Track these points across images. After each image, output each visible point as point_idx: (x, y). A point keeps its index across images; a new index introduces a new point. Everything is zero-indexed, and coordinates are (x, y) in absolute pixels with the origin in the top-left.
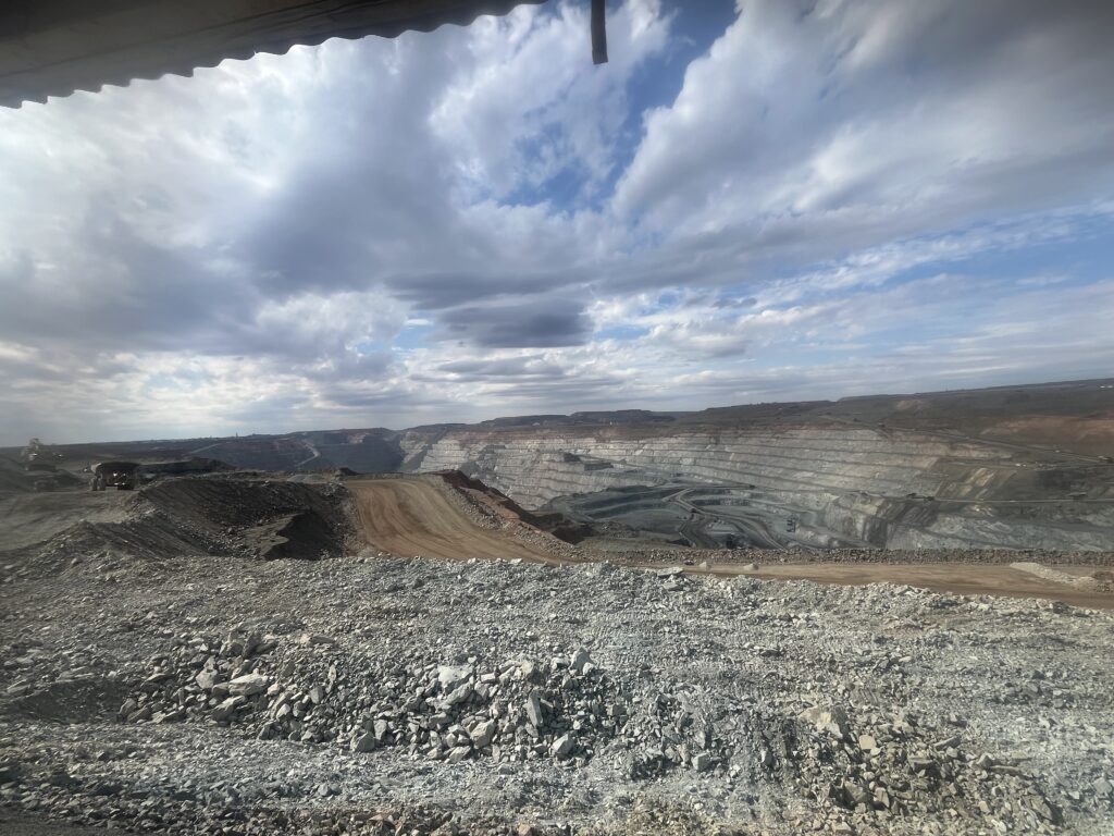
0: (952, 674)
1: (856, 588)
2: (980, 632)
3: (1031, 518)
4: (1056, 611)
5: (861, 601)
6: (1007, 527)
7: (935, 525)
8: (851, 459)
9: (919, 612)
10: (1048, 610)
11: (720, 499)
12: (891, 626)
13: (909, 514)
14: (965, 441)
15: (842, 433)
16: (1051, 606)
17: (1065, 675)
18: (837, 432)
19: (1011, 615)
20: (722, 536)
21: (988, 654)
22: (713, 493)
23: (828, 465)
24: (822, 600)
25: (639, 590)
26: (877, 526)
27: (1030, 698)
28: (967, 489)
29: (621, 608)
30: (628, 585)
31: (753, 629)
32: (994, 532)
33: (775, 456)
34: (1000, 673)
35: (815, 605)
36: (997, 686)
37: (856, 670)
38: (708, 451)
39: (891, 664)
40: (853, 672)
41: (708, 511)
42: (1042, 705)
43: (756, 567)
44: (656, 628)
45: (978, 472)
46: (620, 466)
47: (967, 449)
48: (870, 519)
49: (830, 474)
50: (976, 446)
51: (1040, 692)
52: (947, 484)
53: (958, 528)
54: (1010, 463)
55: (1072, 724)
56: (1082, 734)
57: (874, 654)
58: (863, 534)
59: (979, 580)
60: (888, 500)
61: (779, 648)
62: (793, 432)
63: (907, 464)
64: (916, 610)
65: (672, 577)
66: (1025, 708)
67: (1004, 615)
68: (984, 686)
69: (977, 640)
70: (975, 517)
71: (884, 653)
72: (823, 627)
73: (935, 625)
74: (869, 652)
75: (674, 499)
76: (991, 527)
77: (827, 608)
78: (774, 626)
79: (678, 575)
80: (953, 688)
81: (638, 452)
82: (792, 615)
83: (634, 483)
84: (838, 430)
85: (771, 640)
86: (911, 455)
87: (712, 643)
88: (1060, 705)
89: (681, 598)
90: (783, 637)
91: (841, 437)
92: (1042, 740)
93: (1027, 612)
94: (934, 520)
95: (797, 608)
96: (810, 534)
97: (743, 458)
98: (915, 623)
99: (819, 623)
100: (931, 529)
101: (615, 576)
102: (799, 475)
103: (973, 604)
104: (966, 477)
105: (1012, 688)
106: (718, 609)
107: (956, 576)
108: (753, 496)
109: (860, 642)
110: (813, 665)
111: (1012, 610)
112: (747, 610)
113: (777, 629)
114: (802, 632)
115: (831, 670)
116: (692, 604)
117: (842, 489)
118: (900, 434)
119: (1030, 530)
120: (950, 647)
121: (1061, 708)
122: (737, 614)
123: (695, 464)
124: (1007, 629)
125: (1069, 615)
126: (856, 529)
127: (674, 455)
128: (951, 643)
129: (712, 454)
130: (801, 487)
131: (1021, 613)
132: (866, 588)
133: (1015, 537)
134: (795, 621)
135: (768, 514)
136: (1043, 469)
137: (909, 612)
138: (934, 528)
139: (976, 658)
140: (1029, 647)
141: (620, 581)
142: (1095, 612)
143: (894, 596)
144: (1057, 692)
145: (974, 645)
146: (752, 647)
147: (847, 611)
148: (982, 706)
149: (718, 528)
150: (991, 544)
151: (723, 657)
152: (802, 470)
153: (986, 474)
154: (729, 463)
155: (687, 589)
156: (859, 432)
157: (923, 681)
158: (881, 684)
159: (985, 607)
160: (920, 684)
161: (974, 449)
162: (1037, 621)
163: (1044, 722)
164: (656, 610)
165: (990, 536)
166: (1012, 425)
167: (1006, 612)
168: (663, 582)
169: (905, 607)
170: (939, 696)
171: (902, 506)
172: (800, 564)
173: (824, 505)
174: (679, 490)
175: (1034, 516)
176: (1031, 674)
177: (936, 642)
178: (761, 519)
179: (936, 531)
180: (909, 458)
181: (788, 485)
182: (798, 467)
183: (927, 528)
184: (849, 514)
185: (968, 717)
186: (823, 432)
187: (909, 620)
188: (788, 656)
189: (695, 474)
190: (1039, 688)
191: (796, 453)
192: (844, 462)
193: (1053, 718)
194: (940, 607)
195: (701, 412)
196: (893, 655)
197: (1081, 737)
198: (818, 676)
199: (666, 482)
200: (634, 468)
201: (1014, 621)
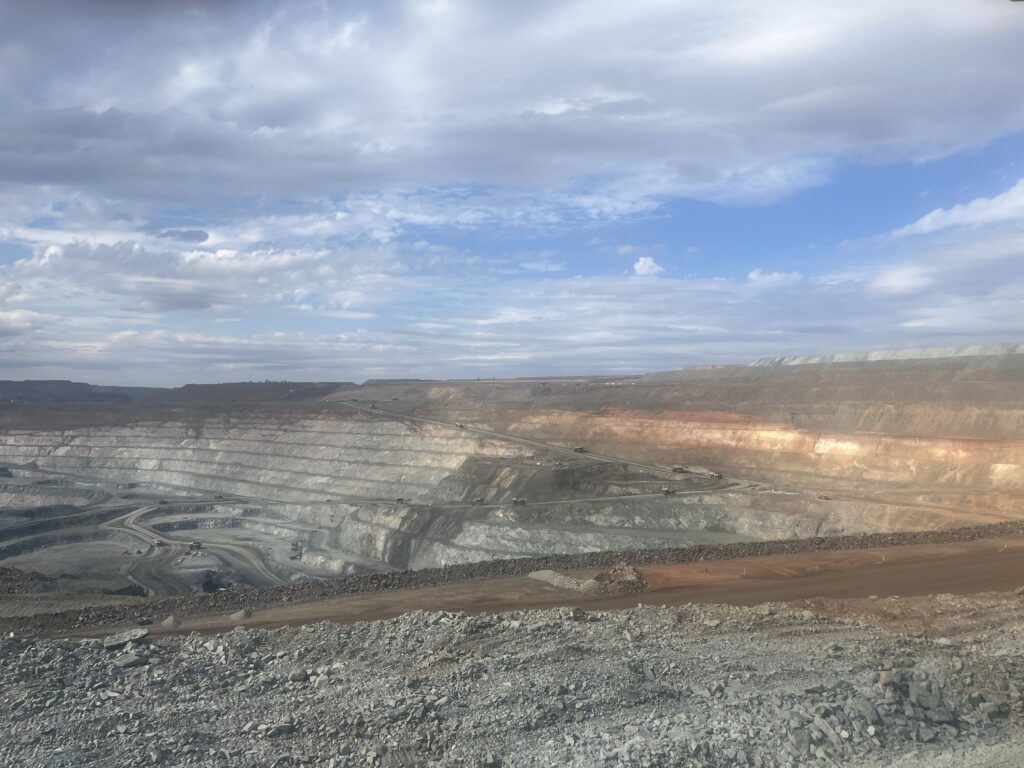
0: (487, 707)
1: (386, 622)
2: (512, 654)
3: (547, 522)
4: (576, 619)
5: (392, 638)
6: (526, 533)
7: (460, 536)
8: (375, 458)
9: (454, 641)
10: (569, 618)
11: (198, 521)
12: (425, 664)
13: (435, 526)
14: (493, 438)
15: (366, 424)
16: (572, 614)
17: (584, 684)
18: (361, 424)
19: (539, 629)
20: (195, 575)
21: (520, 678)
22: (187, 511)
23: (347, 467)
24: (346, 644)
25: (71, 674)
26: (400, 543)
27: (557, 717)
28: (493, 492)
29: (40, 709)
30: (51, 668)
31: (256, 702)
32: (514, 540)
33: (280, 456)
34: (530, 696)
35: (338, 653)
36: (529, 711)
37: (388, 728)
38: (182, 448)
39: (427, 710)
40: (384, 731)
41: (177, 538)
42: (567, 722)
43: (248, 614)
44: (104, 730)
45: (503, 473)
46: (27, 473)
47: (495, 446)
48: (393, 534)
49: (349, 479)
50: (503, 443)
51: (565, 708)
52: (475, 487)
53: (482, 537)
54: (532, 462)
55: (592, 735)
56: (600, 744)
57: (409, 702)
58: (384, 553)
59: (502, 596)
60: (413, 509)
61: (292, 720)
62: (307, 423)
63: (436, 464)
64: (451, 639)
65: (129, 646)
66: (553, 729)
67: (533, 631)
68: (518, 714)
69: (510, 663)
70: (498, 524)
71: (420, 698)
72: (349, 681)
73: (469, 655)
74: (402, 701)
75: (122, 524)
76: (512, 533)
77: (353, 654)
78: (285, 691)
79: (138, 642)
80: (489, 724)
81: (62, 451)
82: (309, 672)
83: (52, 501)
84: (364, 421)
85: (281, 713)
86: (440, 453)
87: (196, 735)
88: (581, 718)
89: (145, 676)
90: (298, 704)
91: (365, 431)
92: (568, 760)
93: (552, 624)
94: (459, 530)
95: (315, 661)
96: (320, 559)
97: (235, 458)
98: (450, 656)
99: (343, 676)
100: (456, 541)
101: (26, 658)
102: (310, 482)
103: (505, 623)
104: (493, 477)
105: (541, 710)
106: (203, 683)
107: (480, 594)
108: (246, 512)
109: (392, 691)
110: (337, 733)
111: (540, 624)
112: (248, 676)
113: (289, 695)
114: (322, 692)
115: (358, 735)
116: (163, 682)
117: (363, 498)
118: (430, 427)
119: (545, 534)
120: (485, 677)
121: (582, 721)
122: (233, 684)
123: (160, 468)
124: (536, 646)
125: (585, 621)
126: (376, 549)
127: (126, 454)
128: (486, 671)
129: (190, 452)
130: (312, 497)
131: (547, 626)
132: (398, 621)
133: (533, 543)
134: (312, 679)
135: (267, 538)
136: (558, 468)
137: (444, 644)
138: (460, 540)
139: (509, 684)
140: (555, 661)
141: (35, 664)
142: (605, 614)
143: (428, 626)
144: (579, 705)
145: (507, 669)
146: (255, 727)
147: (375, 654)
148: (515, 737)
149: (193, 564)
150: (511, 553)
151: (212, 752)
152: (314, 475)
153: (511, 474)
154: (215, 467)
155: (154, 660)
156: (385, 424)
157: (460, 723)
158: (417, 737)
159: (516, 624)
160: (457, 727)
161: (501, 447)
162: (560, 632)
163: (569, 740)
164: (103, 702)
165: (510, 544)
166: (535, 420)
167: (535, 626)
168: (113, 657)
169: (439, 638)
170: (476, 737)
171: (427, 516)
172: (309, 601)
173: (339, 520)
174: (130, 510)
175: (549, 518)
176: (557, 690)
177: (472, 673)
178: (256, 544)
179: (461, 544)
180: (437, 457)
181: (295, 495)
182: (310, 470)
183: (452, 540)
184: (369, 530)
185: (503, 754)
186: (345, 424)
187: (444, 653)
188: (305, 730)
189: (159, 484)
190: (564, 704)
191: (308, 452)
192: (367, 463)
193: (577, 733)
194: (475, 631)
195: (176, 390)
196: (429, 699)
197: (598, 747)
198: (342, 747)
199: (109, 497)
200: (52, 477)
201: (542, 636)
